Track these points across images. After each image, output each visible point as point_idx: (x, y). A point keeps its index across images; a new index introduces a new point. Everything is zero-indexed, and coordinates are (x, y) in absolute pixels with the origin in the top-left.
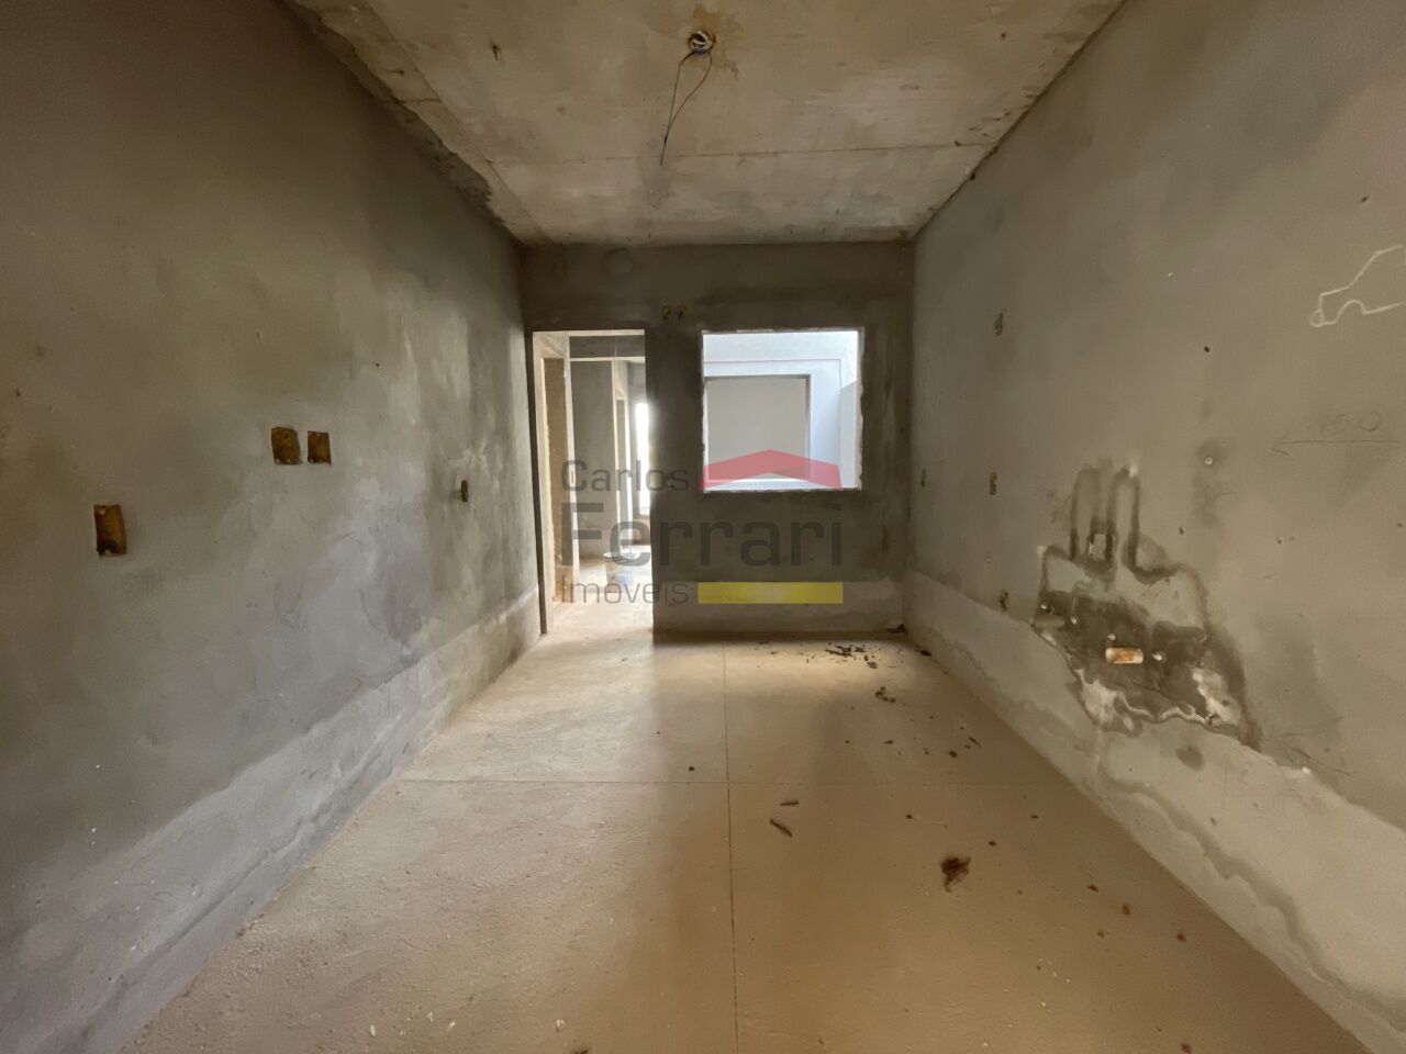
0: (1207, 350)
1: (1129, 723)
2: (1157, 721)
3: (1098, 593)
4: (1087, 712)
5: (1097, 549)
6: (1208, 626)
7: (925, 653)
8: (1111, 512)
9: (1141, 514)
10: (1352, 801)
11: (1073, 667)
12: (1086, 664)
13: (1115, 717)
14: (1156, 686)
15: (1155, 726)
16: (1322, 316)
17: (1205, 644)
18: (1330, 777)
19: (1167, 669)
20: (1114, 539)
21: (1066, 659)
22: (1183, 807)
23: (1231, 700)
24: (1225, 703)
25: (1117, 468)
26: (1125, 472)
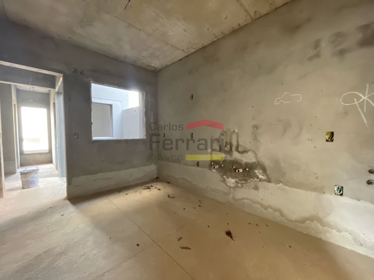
0: (253, 107)
1: (240, 185)
2: (247, 183)
3: (229, 158)
4: (228, 186)
5: (227, 148)
6: (258, 161)
7: (169, 183)
8: (231, 139)
9: (239, 140)
10: (290, 187)
11: (222, 176)
12: (226, 175)
13: (236, 185)
14: (246, 176)
15: (247, 184)
16: (276, 102)
17: (257, 165)
18: (286, 184)
19: (249, 172)
20: (232, 146)
21: (220, 175)
22: (255, 199)
23: (264, 174)
24: (263, 175)
25: (232, 130)
26: (234, 131)
